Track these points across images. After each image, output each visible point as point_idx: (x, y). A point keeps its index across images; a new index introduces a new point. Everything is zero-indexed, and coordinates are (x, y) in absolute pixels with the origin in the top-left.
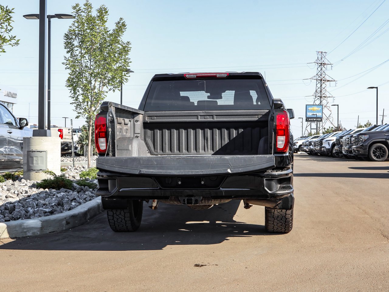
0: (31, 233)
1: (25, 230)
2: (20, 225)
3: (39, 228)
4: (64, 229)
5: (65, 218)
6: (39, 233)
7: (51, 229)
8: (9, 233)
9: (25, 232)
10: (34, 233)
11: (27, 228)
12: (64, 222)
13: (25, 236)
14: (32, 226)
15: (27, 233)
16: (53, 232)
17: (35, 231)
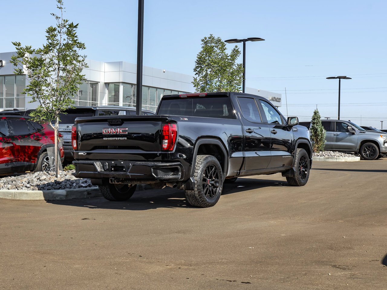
0: (59, 198)
1: (55, 196)
2: (52, 193)
3: (65, 195)
4: (85, 197)
5: (87, 190)
6: (64, 198)
7: (74, 197)
8: (44, 196)
9: (55, 197)
10: (61, 198)
11: (56, 195)
12: (86, 193)
13: (54, 199)
14: (59, 194)
15: (56, 198)
16: (75, 198)
17: (62, 197)
